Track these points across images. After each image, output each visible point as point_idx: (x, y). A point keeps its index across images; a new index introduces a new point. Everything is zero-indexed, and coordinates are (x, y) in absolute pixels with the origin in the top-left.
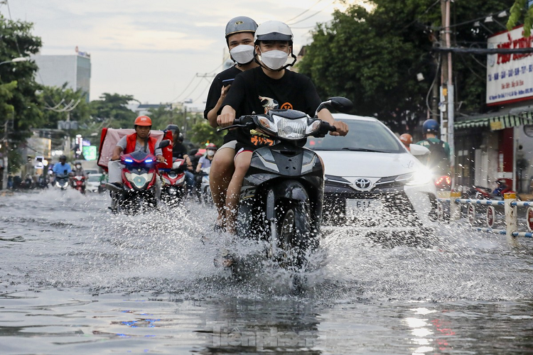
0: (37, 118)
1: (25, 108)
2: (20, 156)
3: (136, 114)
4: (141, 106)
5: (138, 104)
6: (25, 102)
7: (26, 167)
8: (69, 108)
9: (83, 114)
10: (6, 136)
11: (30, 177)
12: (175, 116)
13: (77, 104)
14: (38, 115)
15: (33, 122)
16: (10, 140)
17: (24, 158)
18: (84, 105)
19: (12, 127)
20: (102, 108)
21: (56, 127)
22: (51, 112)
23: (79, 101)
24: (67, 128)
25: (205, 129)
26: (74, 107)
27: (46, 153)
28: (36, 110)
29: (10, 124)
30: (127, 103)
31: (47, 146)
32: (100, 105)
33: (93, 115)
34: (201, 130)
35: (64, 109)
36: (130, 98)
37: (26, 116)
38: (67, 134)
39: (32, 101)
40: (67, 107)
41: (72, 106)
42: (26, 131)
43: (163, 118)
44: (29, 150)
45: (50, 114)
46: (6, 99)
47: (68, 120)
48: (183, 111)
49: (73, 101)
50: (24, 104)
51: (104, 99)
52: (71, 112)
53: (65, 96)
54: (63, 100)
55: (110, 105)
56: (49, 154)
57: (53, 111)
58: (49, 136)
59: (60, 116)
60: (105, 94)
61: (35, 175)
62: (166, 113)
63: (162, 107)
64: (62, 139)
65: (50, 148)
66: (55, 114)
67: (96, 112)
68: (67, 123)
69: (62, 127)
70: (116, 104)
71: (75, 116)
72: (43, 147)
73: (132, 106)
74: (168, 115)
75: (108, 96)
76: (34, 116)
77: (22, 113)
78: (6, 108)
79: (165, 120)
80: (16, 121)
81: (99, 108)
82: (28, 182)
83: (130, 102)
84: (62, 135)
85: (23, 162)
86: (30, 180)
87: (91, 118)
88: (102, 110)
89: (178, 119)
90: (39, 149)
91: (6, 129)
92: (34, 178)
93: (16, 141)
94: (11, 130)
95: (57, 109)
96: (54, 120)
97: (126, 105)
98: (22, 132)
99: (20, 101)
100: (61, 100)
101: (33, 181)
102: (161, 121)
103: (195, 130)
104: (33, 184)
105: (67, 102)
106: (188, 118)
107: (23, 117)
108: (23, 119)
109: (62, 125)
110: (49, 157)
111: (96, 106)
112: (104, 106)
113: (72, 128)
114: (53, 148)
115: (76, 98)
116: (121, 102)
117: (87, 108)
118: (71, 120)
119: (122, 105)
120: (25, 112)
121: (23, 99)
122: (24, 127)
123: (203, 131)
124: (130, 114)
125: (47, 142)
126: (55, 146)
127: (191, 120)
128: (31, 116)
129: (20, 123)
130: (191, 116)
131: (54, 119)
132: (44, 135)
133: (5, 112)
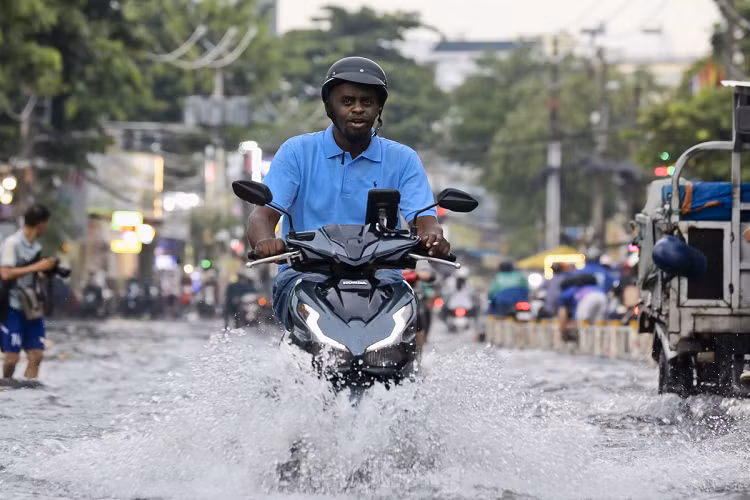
0: (127, 89)
1: (89, 60)
2: (66, 213)
3: (429, 70)
4: (444, 46)
5: (435, 38)
6: (92, 38)
7: (83, 249)
8: (220, 57)
9: (263, 74)
10: (27, 149)
11: (100, 280)
12: (566, 81)
13: (245, 42)
14: (129, 80)
15: (113, 103)
16: (41, 163)
17: (79, 218)
18: (267, 47)
19: (46, 121)
20: (321, 53)
21: (175, 116)
22: (159, 69)
23: (252, 32)
24: (215, 118)
25: (681, 122)
26: (237, 53)
27: (147, 202)
28: (124, 64)
29: (38, 111)
30: (400, 38)
31: (151, 180)
32: (312, 45)
33: (290, 78)
34: (666, 124)
35: (206, 61)
36: (410, 22)
37: (89, 84)
38: (216, 140)
39: (114, 36)
40: (214, 52)
41: (231, 49)
42: (93, 134)
43: (527, 84)
44: (93, 192)
45: (156, 77)
46: (36, 28)
47: (218, 94)
48: (596, 63)
49: (232, 32)
50: (88, 43)
51: (326, 26)
52: (225, 68)
53: (203, 16)
54: (201, 30)
55: (348, 43)
56: (157, 203)
57: (167, 65)
58: (156, 147)
59: (187, 83)
60: (329, 8)
61: (113, 273)
62: (535, 69)
63: (522, 48)
64: (197, 156)
65: (158, 185)
66: (171, 74)
67: (300, 66)
68: (216, 104)
69: (198, 115)
70: (364, 40)
71: (238, 83)
72: (136, 183)
73: (415, 46)
74: (546, 77)
75: (338, 13)
76: (116, 84)
77: (82, 76)
78: (35, 59)
79: (536, 92)
80: (59, 101)
81: (309, 55)
82: (91, 298)
83: (410, 34)
84: (196, 144)
85: (75, 233)
86: (97, 291)
87: (285, 86)
88: (319, 60)
89: (577, 89)
90: (127, 188)
91: (25, 129)
92: (111, 283)
93: (60, 166)
94: (42, 130)
95: (184, 57)
96: (170, 93)
97: (397, 45)
98: (77, 135)
99: (74, 36)
100: (192, 30)
101: (107, 294)
102: (521, 95)
103: (646, 127)
104: (109, 302)
105: (213, 38)
106: (613, 85)
107: (80, 86)
108: (80, 95)
109: (196, 112)
110: (157, 214)
111: (300, 48)
112: (327, 46)
113: (230, 119)
114: (169, 187)
115: (242, 23)
116: (379, 32)
117: (275, 55)
118: (227, 93)
119: (385, 44)
120: (90, 72)
121: (85, 30)
122: (84, 120)
123: (672, 130)
124: (410, 73)
125: (150, 166)
126: (177, 178)
127: (622, 91)
128: (106, 84)
129: (71, 108)
130: (620, 77)
131: (168, 90)
132: (137, 143)
133: (30, 72)
